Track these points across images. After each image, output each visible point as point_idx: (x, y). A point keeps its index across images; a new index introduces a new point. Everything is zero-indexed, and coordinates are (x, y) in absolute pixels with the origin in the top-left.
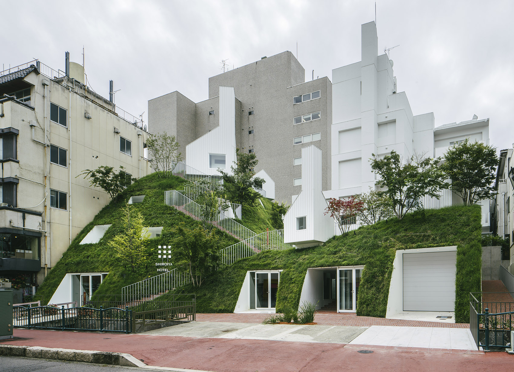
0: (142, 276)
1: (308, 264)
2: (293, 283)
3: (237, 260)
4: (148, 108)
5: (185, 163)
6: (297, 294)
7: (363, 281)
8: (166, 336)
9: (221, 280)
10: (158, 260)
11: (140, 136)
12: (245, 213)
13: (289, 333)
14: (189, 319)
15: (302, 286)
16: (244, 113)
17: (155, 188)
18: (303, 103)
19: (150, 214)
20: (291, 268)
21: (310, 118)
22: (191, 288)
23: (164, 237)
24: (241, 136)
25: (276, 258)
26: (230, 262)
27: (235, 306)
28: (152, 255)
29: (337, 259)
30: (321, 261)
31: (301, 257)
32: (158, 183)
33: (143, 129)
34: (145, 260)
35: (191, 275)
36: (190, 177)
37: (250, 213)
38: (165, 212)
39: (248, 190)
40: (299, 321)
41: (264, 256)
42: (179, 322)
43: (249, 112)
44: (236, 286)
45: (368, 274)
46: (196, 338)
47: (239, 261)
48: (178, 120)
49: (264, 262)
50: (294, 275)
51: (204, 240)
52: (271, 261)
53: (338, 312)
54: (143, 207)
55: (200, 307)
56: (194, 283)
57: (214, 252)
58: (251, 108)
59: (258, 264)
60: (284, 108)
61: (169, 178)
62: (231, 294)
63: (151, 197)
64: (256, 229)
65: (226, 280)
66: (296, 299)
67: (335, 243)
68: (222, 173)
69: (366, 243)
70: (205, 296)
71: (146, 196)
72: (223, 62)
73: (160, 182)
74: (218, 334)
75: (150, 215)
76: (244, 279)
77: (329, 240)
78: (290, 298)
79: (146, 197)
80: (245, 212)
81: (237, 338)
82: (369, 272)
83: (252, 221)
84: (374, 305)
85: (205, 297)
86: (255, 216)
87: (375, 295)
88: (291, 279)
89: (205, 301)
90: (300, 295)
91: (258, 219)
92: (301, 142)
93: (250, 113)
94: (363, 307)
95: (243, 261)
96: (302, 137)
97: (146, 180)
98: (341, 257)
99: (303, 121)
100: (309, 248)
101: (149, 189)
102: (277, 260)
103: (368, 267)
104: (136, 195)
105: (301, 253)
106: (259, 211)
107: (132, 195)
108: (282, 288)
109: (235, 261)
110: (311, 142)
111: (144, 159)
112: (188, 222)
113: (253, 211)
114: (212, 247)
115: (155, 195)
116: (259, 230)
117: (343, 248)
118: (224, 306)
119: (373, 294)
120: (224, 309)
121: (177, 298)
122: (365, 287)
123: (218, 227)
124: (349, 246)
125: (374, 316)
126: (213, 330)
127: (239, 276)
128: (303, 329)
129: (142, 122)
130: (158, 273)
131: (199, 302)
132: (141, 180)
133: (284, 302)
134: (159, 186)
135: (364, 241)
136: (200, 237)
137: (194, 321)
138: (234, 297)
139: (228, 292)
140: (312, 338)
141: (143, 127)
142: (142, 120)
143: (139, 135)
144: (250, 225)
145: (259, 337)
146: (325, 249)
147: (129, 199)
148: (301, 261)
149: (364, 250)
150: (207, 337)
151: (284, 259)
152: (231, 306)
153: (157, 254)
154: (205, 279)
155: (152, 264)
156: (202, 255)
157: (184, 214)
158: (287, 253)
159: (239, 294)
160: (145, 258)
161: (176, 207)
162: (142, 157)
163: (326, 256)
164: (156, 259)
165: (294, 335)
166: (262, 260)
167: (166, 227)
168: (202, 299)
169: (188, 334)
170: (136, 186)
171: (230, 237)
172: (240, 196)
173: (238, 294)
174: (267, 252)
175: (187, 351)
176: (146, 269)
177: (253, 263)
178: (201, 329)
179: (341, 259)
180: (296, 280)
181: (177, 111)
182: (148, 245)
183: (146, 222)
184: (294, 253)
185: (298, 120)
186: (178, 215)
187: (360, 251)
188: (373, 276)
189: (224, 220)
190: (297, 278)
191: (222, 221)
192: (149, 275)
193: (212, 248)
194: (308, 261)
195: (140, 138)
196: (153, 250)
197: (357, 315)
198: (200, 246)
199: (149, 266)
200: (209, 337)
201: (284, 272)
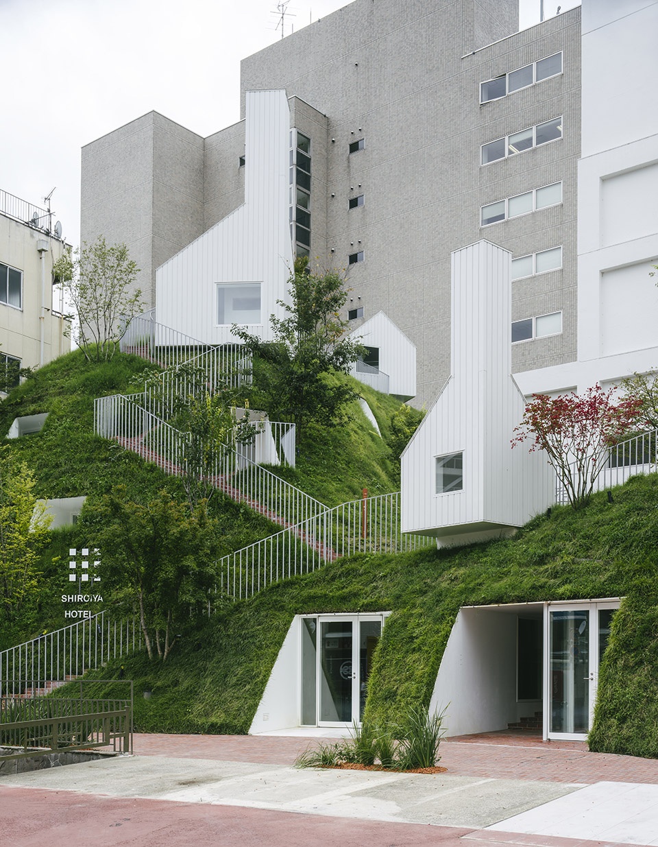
0: (29, 630)
1: (461, 593)
2: (414, 650)
3: (267, 586)
4: (82, 167)
5: (155, 318)
6: (422, 682)
7: (613, 645)
8: (37, 790)
9: (221, 642)
10: (68, 588)
11: (43, 253)
12: (309, 446)
13: (346, 795)
14: (118, 749)
15: (439, 660)
16: (336, 149)
17: (74, 392)
18: (508, 96)
19: (57, 464)
20: (414, 606)
21: (531, 139)
22: (142, 665)
23: (86, 526)
24: (327, 217)
25: (375, 576)
26: (250, 591)
27: (253, 715)
28: (53, 573)
29: (544, 580)
30: (496, 585)
31: (446, 575)
32: (83, 377)
33: (53, 233)
34: (35, 587)
35: (144, 627)
36: (164, 355)
37: (325, 444)
38: (93, 457)
39: (317, 381)
40: (394, 761)
41: (342, 573)
42: (92, 754)
43: (350, 145)
44: (259, 657)
45: (633, 623)
46: (106, 797)
47: (273, 588)
48: (156, 190)
49: (343, 588)
50: (419, 627)
51: (175, 531)
52: (361, 587)
53: (545, 739)
54: (41, 446)
55: (160, 717)
56: (149, 649)
57: (201, 564)
58: (356, 132)
59: (325, 595)
60: (452, 120)
61: (109, 361)
62: (245, 681)
63: (62, 417)
64: (337, 491)
65: (236, 642)
66: (419, 697)
67: (548, 528)
68: (246, 339)
69: (636, 527)
70: (175, 686)
71: (50, 415)
72: (280, 8)
73: (87, 375)
74: (162, 790)
75: (57, 466)
76: (284, 637)
77: (534, 521)
78: (403, 696)
79: (49, 418)
80: (305, 445)
81: (203, 802)
82: (635, 618)
83: (328, 468)
84: (643, 720)
85: (176, 688)
86: (339, 454)
87: (646, 688)
88: (412, 638)
89: (174, 700)
90: (431, 685)
91: (348, 463)
92: (502, 217)
93: (354, 147)
94: (609, 727)
95: (284, 587)
96: (506, 200)
97: (54, 371)
98: (557, 572)
99: (511, 152)
100: (473, 546)
101: (60, 394)
102: (379, 582)
103: (633, 602)
104: (27, 415)
105: (449, 562)
106: (354, 437)
107: (18, 415)
108: (384, 665)
109: (262, 585)
110: (533, 214)
111: (54, 313)
112: (149, 481)
113: (335, 439)
114: (196, 550)
115: (71, 409)
116: (347, 494)
117: (569, 545)
118: (223, 715)
119: (639, 686)
120: (222, 724)
121: (106, 690)
122: (621, 663)
123: (226, 491)
124: (585, 537)
125: (639, 755)
126: (157, 778)
127: (269, 629)
128: (391, 786)
129: (50, 214)
130: (66, 622)
131: (160, 701)
132: (43, 373)
133: (387, 705)
134: (84, 385)
135: (629, 523)
136: (166, 522)
137: (127, 753)
138: (253, 690)
139: (238, 676)
140: (397, 809)
141: (53, 229)
142: (49, 211)
143: (40, 251)
144: (321, 481)
145: (259, 800)
146: (518, 550)
147: (10, 425)
148: (444, 585)
149: (626, 549)
150: (133, 795)
151: (399, 578)
152: (242, 714)
153: (67, 572)
154: (178, 639)
155: (54, 599)
156: (168, 571)
157: (141, 460)
158: (411, 562)
159: (267, 681)
160: (36, 584)
161: (123, 441)
162: (48, 310)
163: (514, 568)
164: (63, 585)
165: (356, 799)
166: (337, 583)
167: (94, 495)
168: (168, 695)
169: (92, 786)
170: (29, 390)
171: (256, 519)
172: (295, 398)
173: (264, 683)
174: (355, 560)
175: (62, 829)
176: (38, 613)
177: (312, 591)
178: (131, 775)
179: (555, 577)
180: (424, 643)
181: (154, 166)
182: (46, 547)
183: (45, 485)
184: (429, 561)
185: (495, 152)
186: (125, 463)
187: (614, 552)
188: (646, 629)
189: (246, 471)
190: (429, 635)
191: (242, 472)
192: (45, 628)
193: (197, 554)
194: (463, 585)
195: (43, 259)
196: (56, 562)
197: (591, 750)
198: (167, 548)
199: (47, 603)
200: (137, 797)
201: (395, 617)
